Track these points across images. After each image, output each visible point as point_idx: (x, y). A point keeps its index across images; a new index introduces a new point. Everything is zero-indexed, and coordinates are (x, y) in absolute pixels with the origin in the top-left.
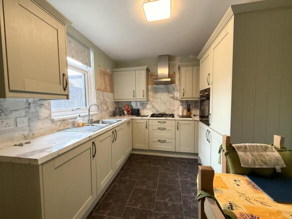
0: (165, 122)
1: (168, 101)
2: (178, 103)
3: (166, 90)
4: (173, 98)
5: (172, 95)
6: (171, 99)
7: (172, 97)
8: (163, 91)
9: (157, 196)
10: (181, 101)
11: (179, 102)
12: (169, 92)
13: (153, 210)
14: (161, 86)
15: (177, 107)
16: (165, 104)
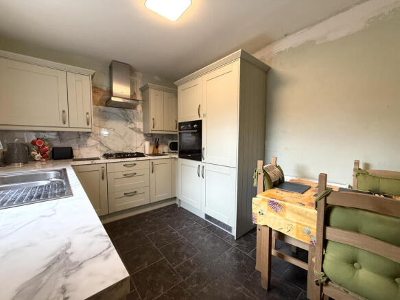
0: (135, 164)
1: (126, 133)
2: (142, 137)
3: (123, 117)
4: (134, 129)
5: (133, 126)
6: (131, 131)
7: (132, 129)
8: (118, 118)
9: (172, 263)
10: (145, 135)
11: (142, 135)
12: (127, 121)
13: (182, 280)
14: (115, 110)
15: (141, 142)
16: (122, 138)
